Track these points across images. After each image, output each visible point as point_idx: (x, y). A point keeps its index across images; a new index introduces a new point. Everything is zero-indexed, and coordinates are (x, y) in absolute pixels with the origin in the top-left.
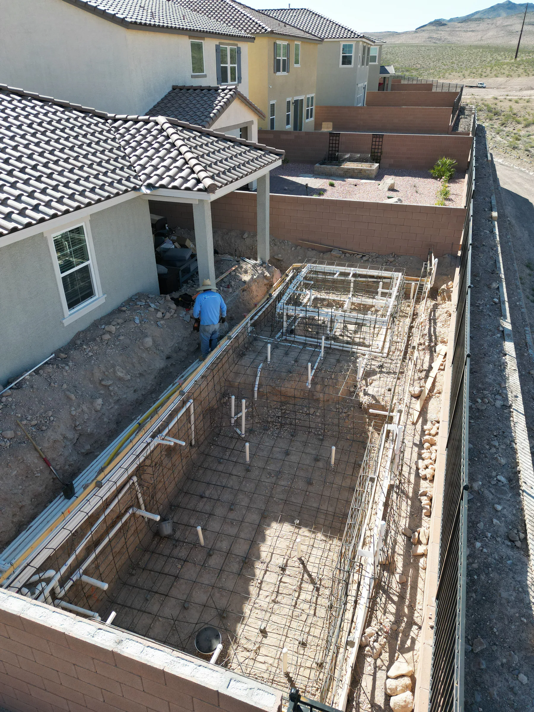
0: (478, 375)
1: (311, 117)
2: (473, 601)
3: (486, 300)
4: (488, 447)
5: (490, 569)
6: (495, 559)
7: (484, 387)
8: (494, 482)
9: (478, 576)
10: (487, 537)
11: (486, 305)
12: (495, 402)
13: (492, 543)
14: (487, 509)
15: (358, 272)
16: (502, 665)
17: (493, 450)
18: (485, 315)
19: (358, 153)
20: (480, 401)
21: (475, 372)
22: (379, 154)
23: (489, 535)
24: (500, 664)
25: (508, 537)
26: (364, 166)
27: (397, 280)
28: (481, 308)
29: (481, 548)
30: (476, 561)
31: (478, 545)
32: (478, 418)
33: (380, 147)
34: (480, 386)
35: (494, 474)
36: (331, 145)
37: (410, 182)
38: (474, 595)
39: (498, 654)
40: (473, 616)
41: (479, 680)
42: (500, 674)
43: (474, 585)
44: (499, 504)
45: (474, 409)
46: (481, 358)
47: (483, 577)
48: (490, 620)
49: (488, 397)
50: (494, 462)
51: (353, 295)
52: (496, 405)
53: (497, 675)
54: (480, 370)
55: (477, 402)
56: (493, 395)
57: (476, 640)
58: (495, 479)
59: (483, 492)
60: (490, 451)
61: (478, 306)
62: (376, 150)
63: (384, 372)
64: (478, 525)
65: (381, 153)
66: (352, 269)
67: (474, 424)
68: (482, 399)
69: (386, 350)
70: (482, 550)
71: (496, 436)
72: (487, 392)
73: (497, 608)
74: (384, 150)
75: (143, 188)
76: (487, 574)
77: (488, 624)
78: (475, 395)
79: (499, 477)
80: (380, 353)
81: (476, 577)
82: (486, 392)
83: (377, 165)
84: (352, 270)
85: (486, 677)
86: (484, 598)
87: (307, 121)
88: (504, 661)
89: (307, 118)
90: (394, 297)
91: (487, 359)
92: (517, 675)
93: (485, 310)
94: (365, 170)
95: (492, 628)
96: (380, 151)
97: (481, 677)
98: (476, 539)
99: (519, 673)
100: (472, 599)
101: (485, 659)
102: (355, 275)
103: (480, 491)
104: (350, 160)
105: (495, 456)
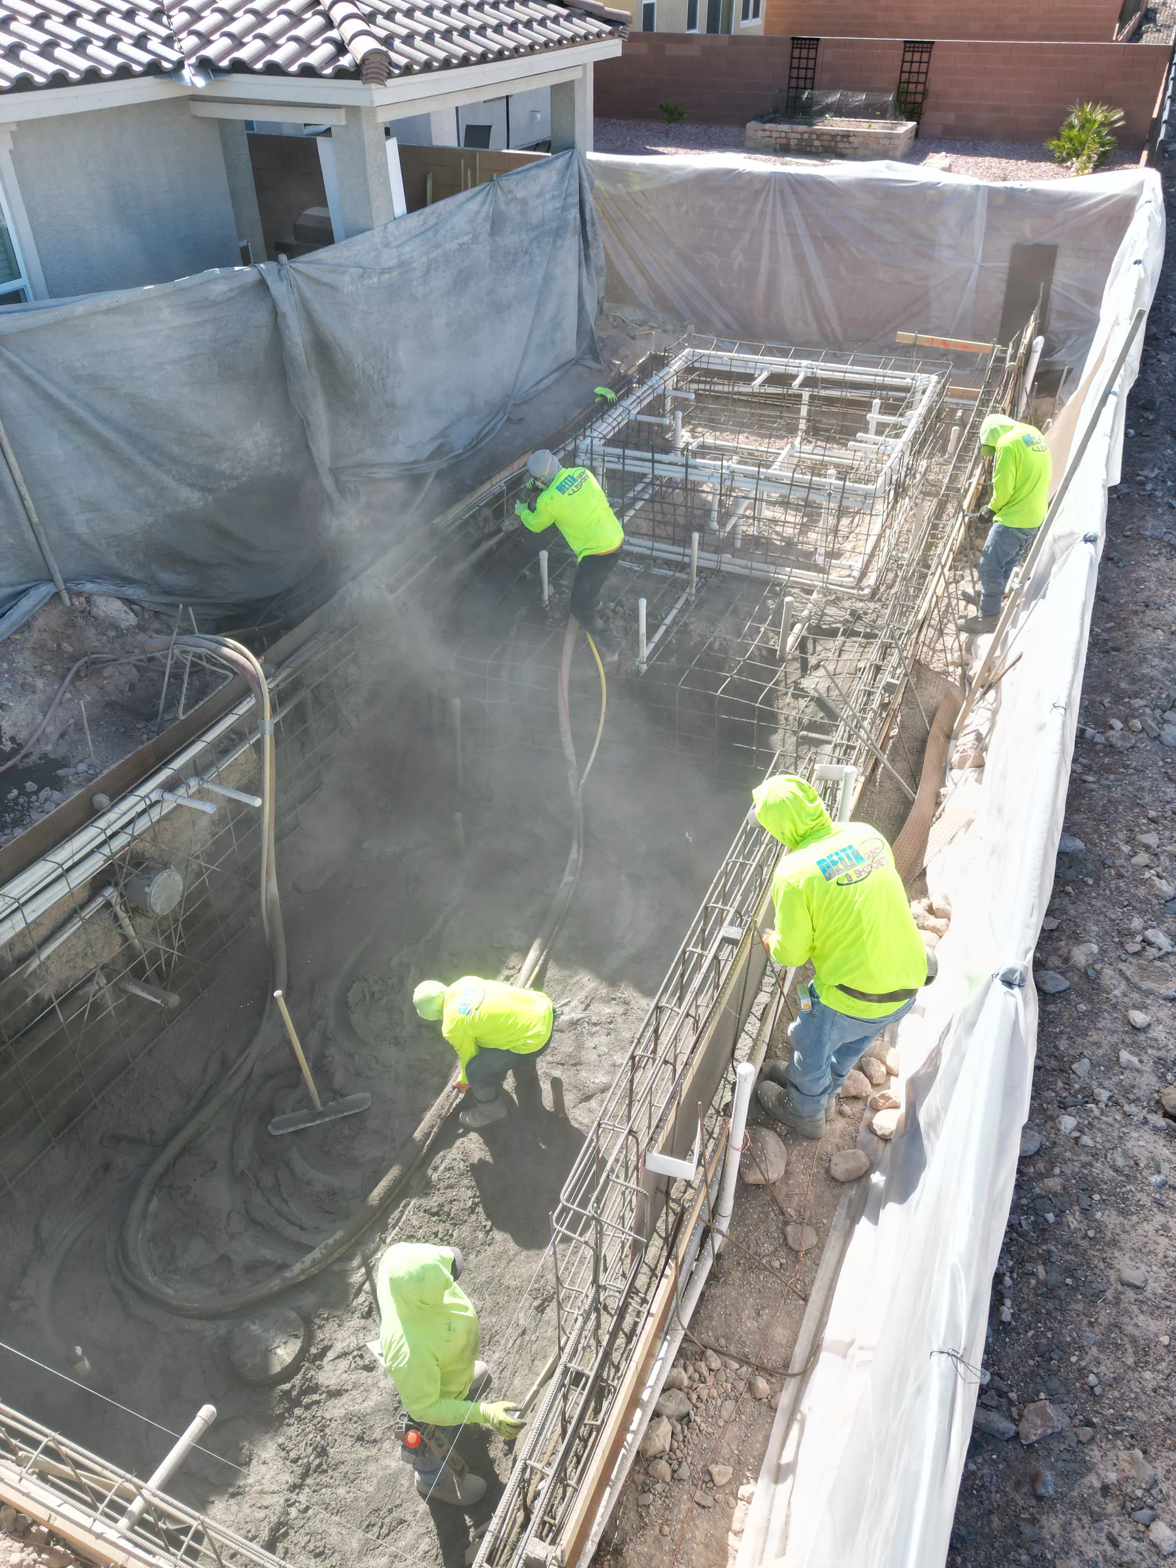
0: (1124, 657)
1: (756, 15)
2: (1036, 1288)
3: (1166, 467)
4: (1126, 849)
5: (1096, 1197)
6: (1117, 1170)
7: (1133, 687)
8: (1134, 947)
9: (1060, 1214)
10: (1096, 1102)
11: (1164, 481)
12: (1161, 729)
13: (1110, 1120)
14: (1105, 1022)
15: (821, 374)
16: (1105, 1489)
17: (1142, 858)
18: (1159, 505)
19: (863, 90)
20: (1118, 724)
21: (1114, 649)
22: (919, 98)
23: (1104, 1095)
24: (1097, 1485)
25: (1158, 1102)
26: (877, 127)
27: (924, 392)
28: (1149, 487)
29: (1077, 1134)
30: (1057, 1171)
31: (1068, 1122)
32: (1108, 770)
33: (922, 78)
34: (1123, 685)
35: (1137, 923)
36: (794, 73)
37: (994, 170)
38: (1041, 1270)
39: (1094, 1454)
40: (1030, 1333)
41: (1027, 1530)
42: (1096, 1518)
43: (1045, 1241)
44: (1142, 1007)
45: (1098, 747)
46: (1136, 613)
47: (1073, 1220)
48: (1081, 1349)
49: (1143, 714)
50: (1142, 892)
51: (803, 439)
52: (1163, 738)
53: (1086, 1520)
54: (1130, 643)
55: (1111, 728)
56: (1158, 712)
57: (1032, 1406)
58: (1139, 938)
59: (1099, 973)
60: (1134, 860)
61: (1143, 484)
62: (912, 87)
63: (857, 634)
64: (1074, 1067)
65: (924, 93)
66: (805, 363)
67: (1095, 786)
68: (1125, 722)
69: (871, 579)
70: (1077, 1139)
71: (1153, 820)
72: (1143, 702)
73: (1104, 1316)
74: (932, 88)
75: (187, 72)
76: (1084, 1211)
77: (1074, 1359)
78: (1106, 709)
79: (1149, 933)
80: (853, 588)
81: (1051, 1217)
82: (1138, 702)
83: (911, 124)
84: (802, 368)
85: (1052, 1525)
86: (1069, 1281)
87: (745, 24)
88: (1112, 1477)
89: (745, 16)
90: (908, 434)
91: (1151, 614)
92: (1147, 1526)
93: (1159, 494)
94: (877, 137)
95: (1083, 1373)
96: (920, 88)
97: (1033, 1521)
98: (1063, 1106)
99: (1154, 1519)
100: (1033, 1282)
101: (1052, 1468)
102: (810, 382)
103: (1090, 972)
104: (840, 111)
105: (1147, 875)
